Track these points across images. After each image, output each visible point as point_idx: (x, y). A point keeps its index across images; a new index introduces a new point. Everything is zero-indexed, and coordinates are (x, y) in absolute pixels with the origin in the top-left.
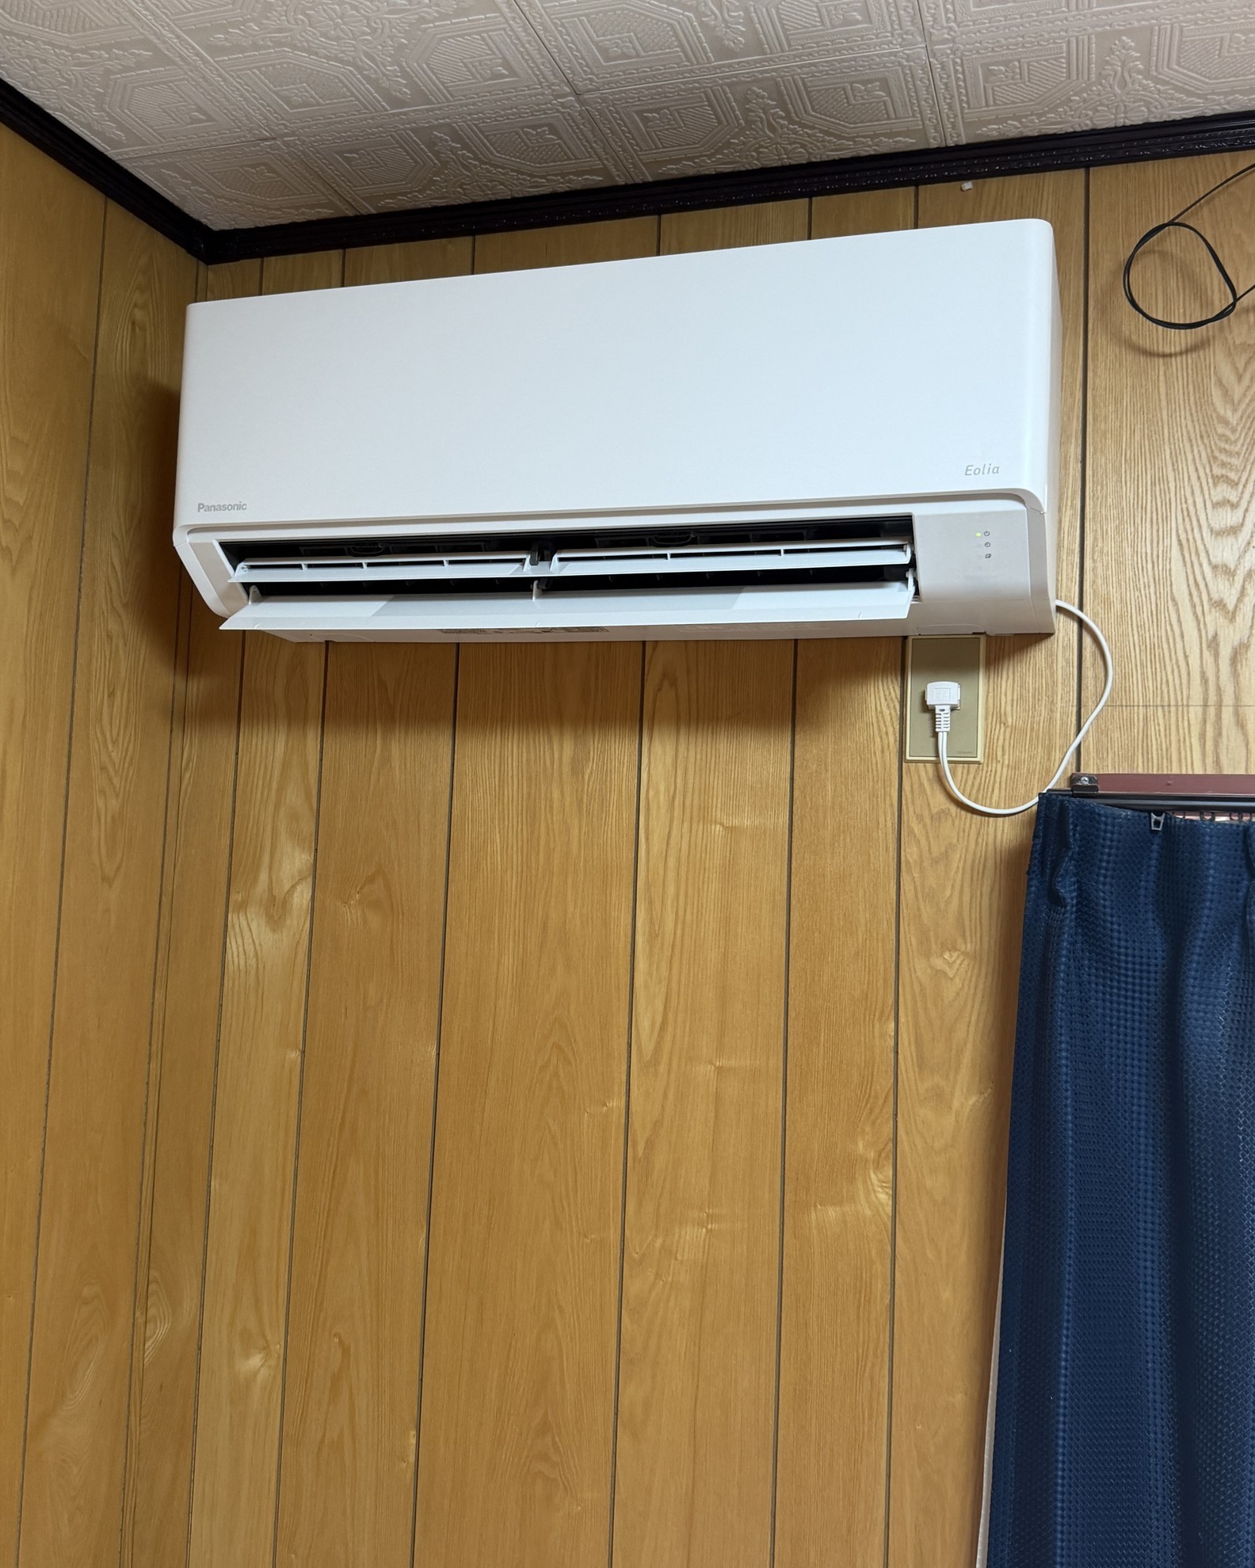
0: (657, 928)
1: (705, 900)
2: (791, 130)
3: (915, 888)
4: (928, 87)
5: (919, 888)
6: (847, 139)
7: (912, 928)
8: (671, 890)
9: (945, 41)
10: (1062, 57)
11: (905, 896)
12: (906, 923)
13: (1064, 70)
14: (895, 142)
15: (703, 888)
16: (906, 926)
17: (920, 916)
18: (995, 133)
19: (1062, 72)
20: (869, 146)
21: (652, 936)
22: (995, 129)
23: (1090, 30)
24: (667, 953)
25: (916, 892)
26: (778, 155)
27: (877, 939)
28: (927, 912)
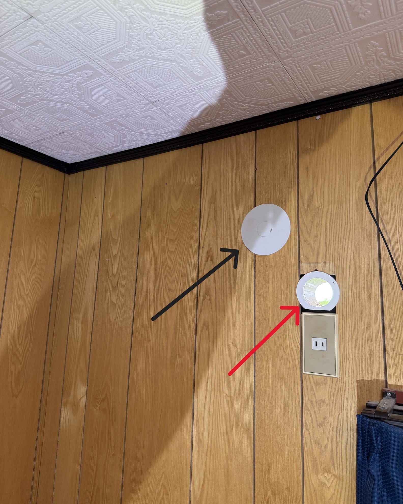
0: (201, 439)
1: (220, 428)
2: (240, 105)
3: (310, 437)
4: (289, 79)
5: (312, 438)
6: (265, 105)
7: (309, 457)
8: (206, 422)
9: (287, 57)
10: (345, 56)
11: (306, 441)
12: (307, 455)
13: (348, 62)
14: (285, 104)
15: (219, 423)
16: (307, 456)
17: (313, 452)
18: (327, 94)
19: (348, 63)
20: (275, 107)
21: (200, 442)
22: (326, 93)
23: (354, 41)
24: (205, 451)
25: (311, 440)
26: (240, 116)
27: (293, 461)
28: (316, 451)
